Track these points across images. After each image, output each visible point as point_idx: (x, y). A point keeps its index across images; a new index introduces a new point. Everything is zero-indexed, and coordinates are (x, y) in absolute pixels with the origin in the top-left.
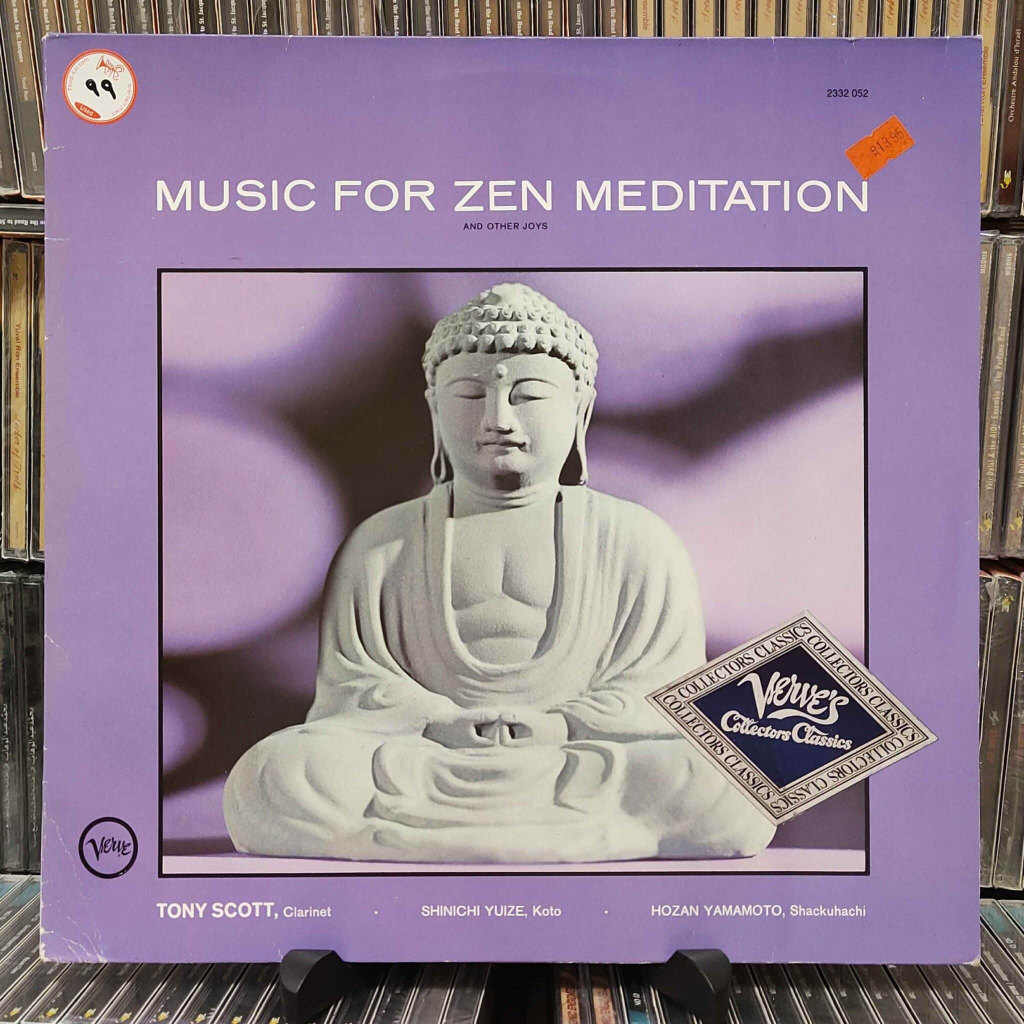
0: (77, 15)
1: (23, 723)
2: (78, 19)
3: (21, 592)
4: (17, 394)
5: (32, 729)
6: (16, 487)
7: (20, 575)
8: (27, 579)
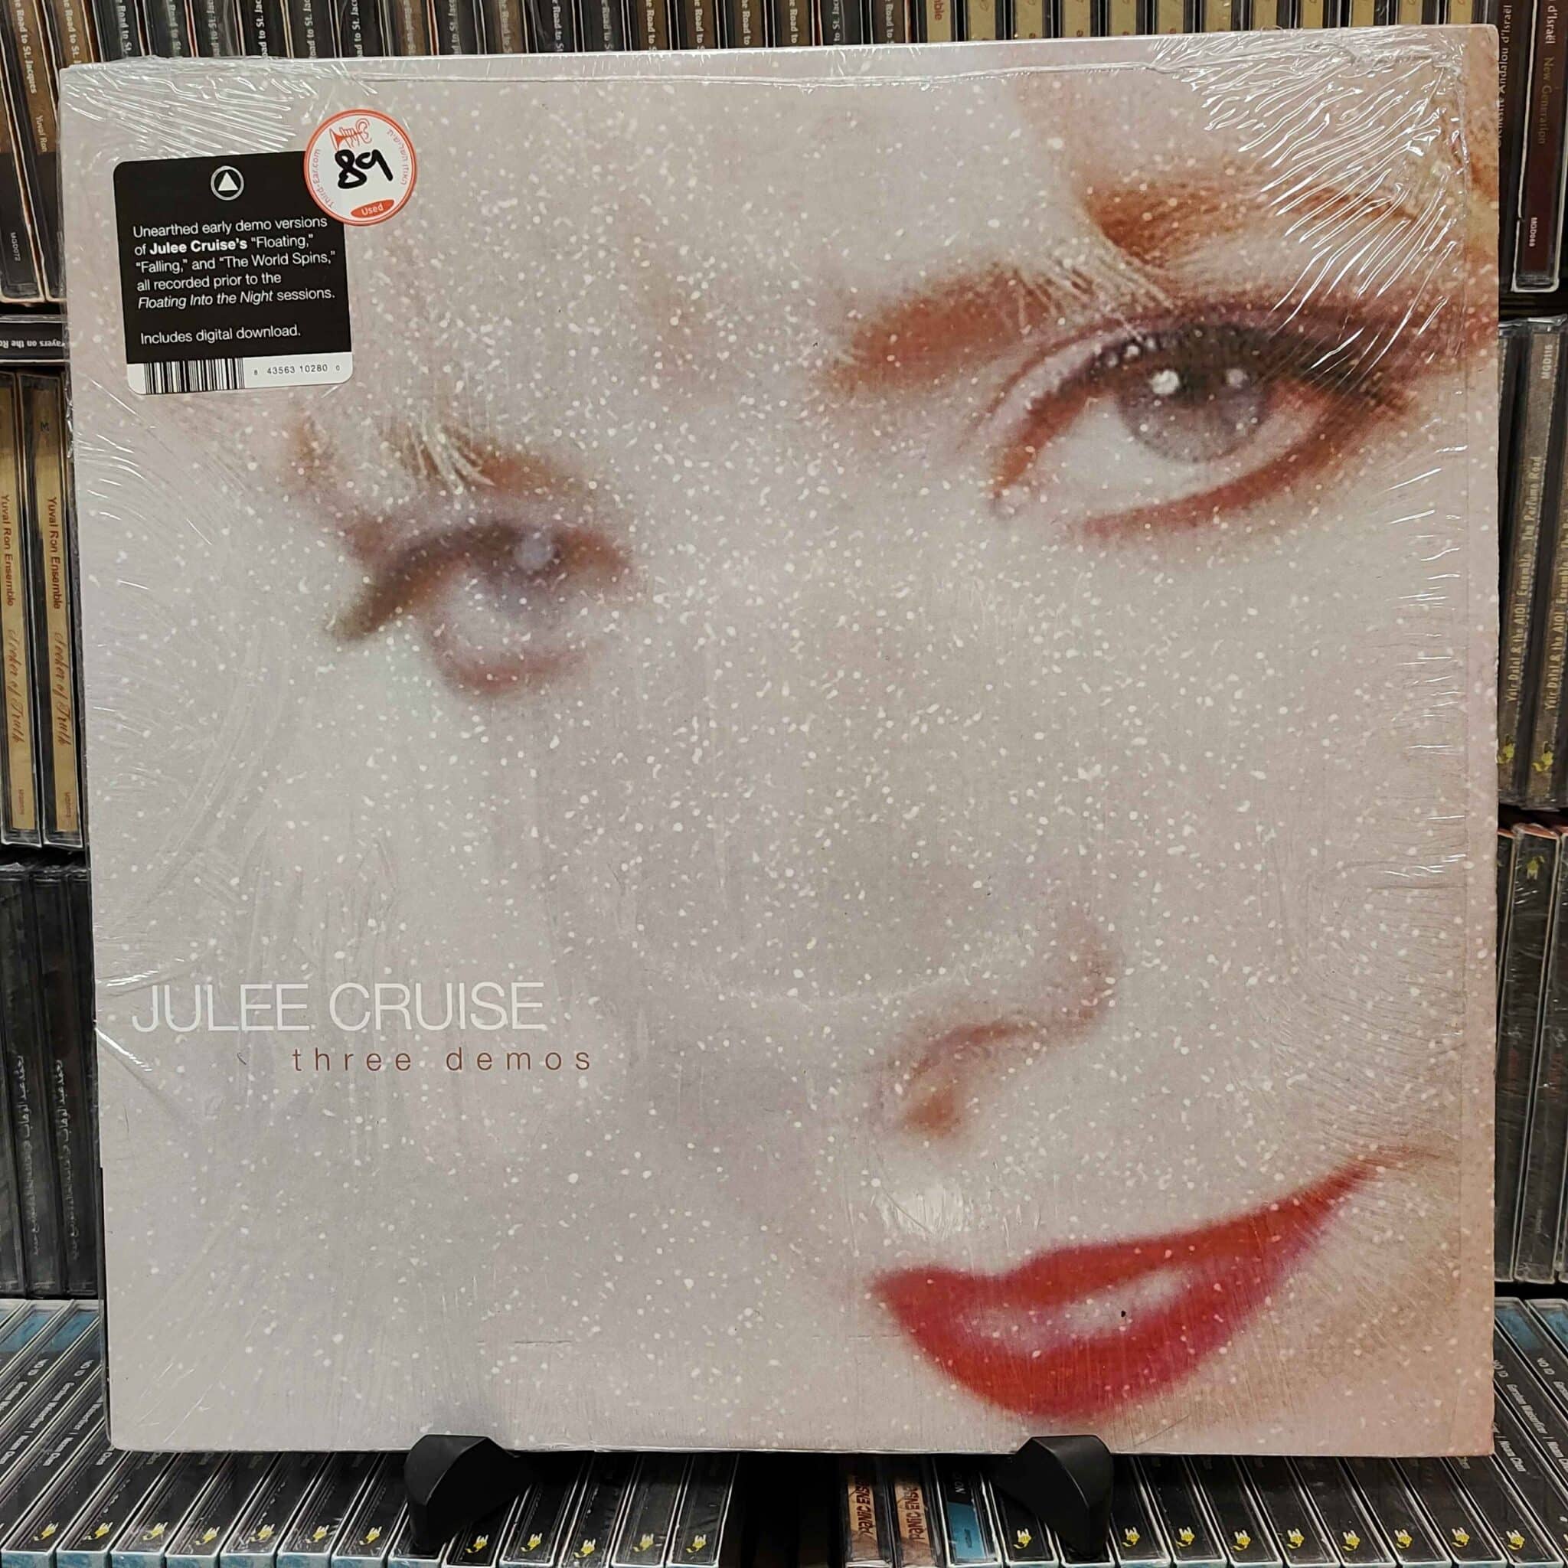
0: (69, 19)
1: (48, 1081)
2: (70, 24)
3: (32, 891)
4: (10, 600)
5: (62, 1091)
6: (17, 739)
7: (30, 868)
8: (41, 874)
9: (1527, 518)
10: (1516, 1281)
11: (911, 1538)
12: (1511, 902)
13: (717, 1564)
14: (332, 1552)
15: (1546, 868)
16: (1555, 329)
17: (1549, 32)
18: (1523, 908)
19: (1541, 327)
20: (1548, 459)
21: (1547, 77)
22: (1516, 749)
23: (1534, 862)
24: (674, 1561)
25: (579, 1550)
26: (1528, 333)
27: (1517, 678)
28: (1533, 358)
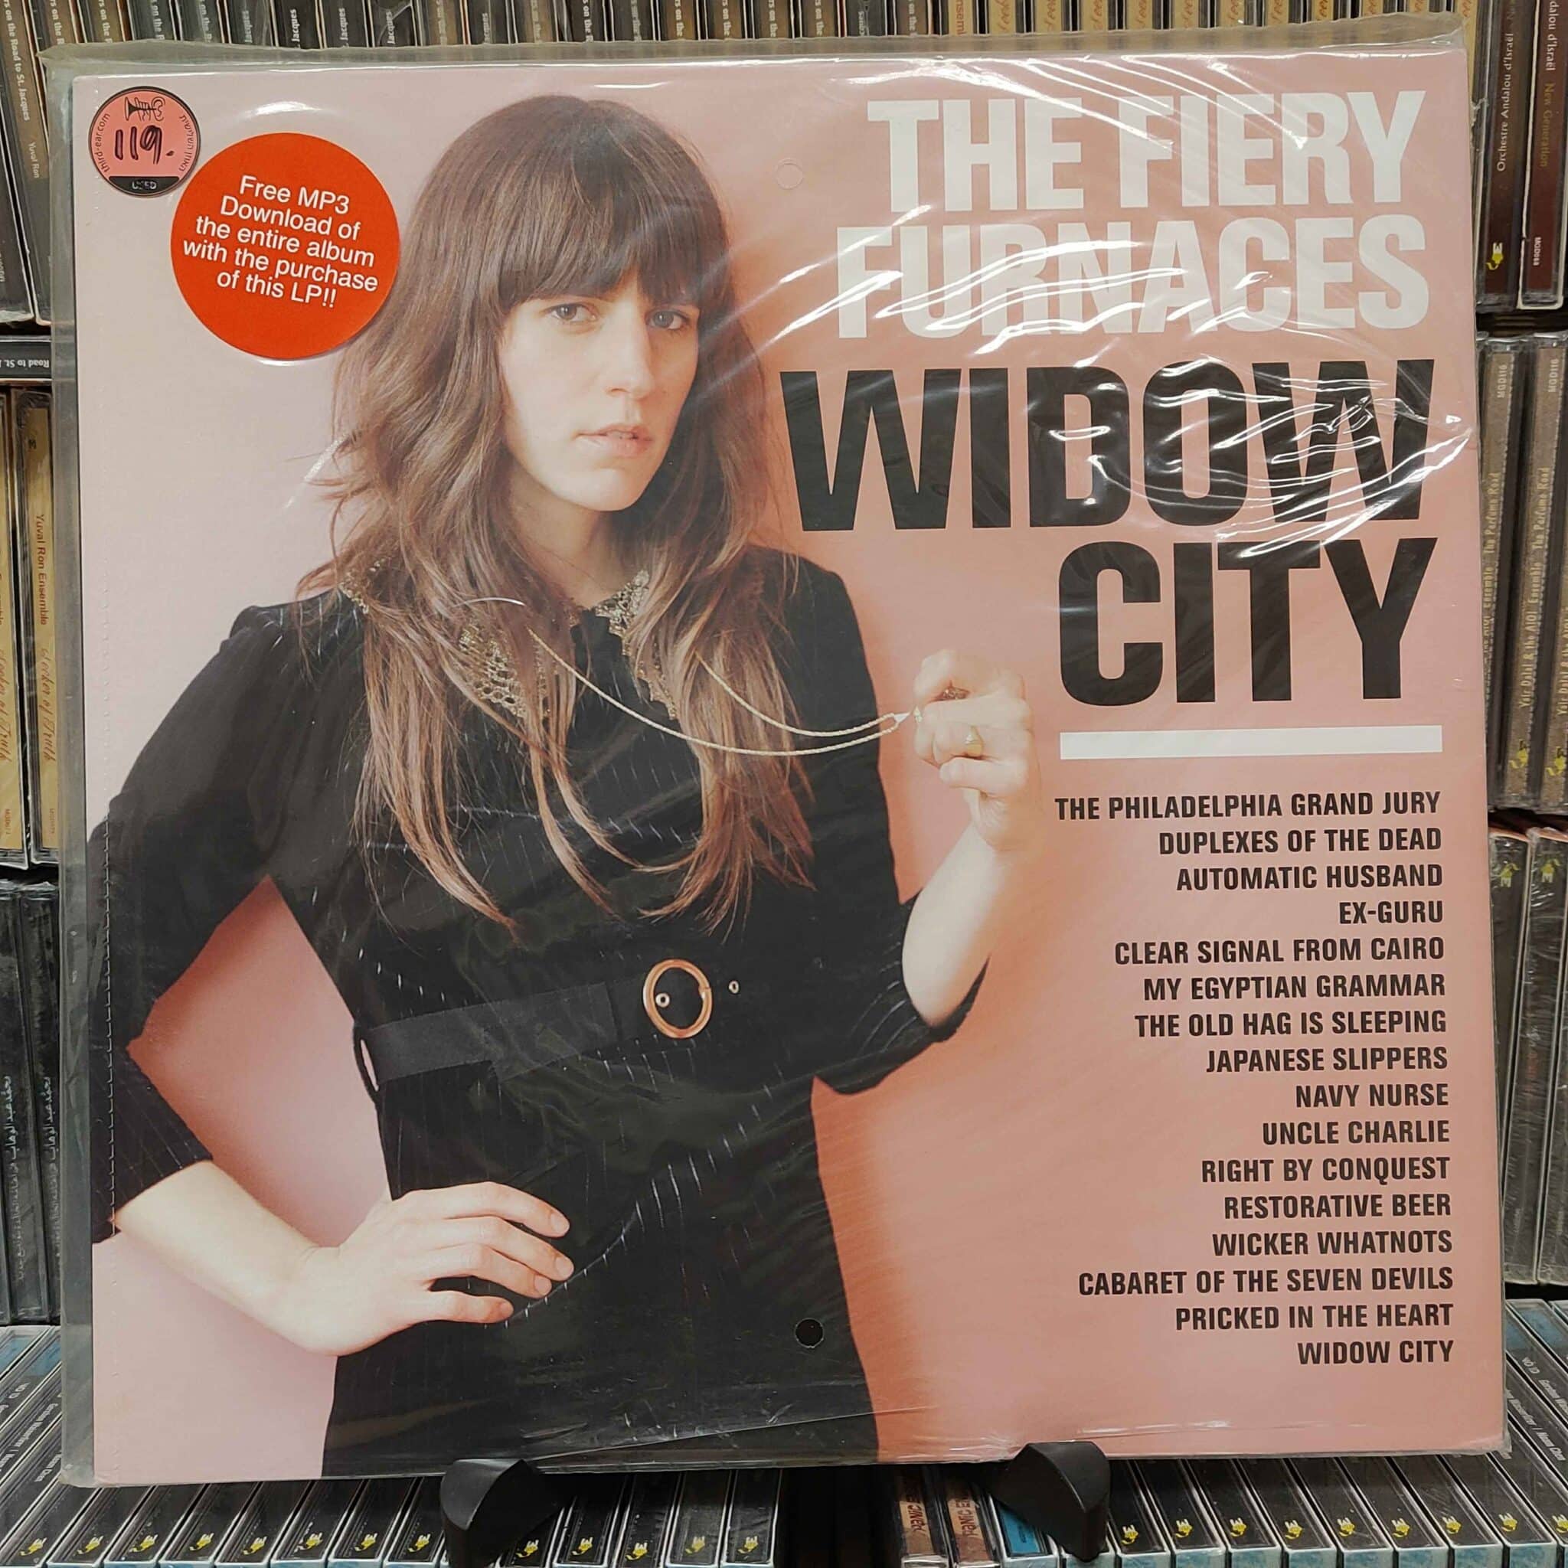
9: (1536, 527)
10: (1539, 1283)
11: (964, 1534)
12: (1527, 905)
13: (771, 1563)
14: (384, 1557)
15: (1560, 870)
16: (1560, 343)
17: (1549, 59)
18: (1540, 910)
19: (1550, 342)
20: (1555, 470)
21: (1548, 102)
22: (1530, 754)
23: (1549, 866)
24: (728, 1561)
25: (631, 1553)
26: (1534, 347)
27: (1529, 684)
28: (1540, 374)
